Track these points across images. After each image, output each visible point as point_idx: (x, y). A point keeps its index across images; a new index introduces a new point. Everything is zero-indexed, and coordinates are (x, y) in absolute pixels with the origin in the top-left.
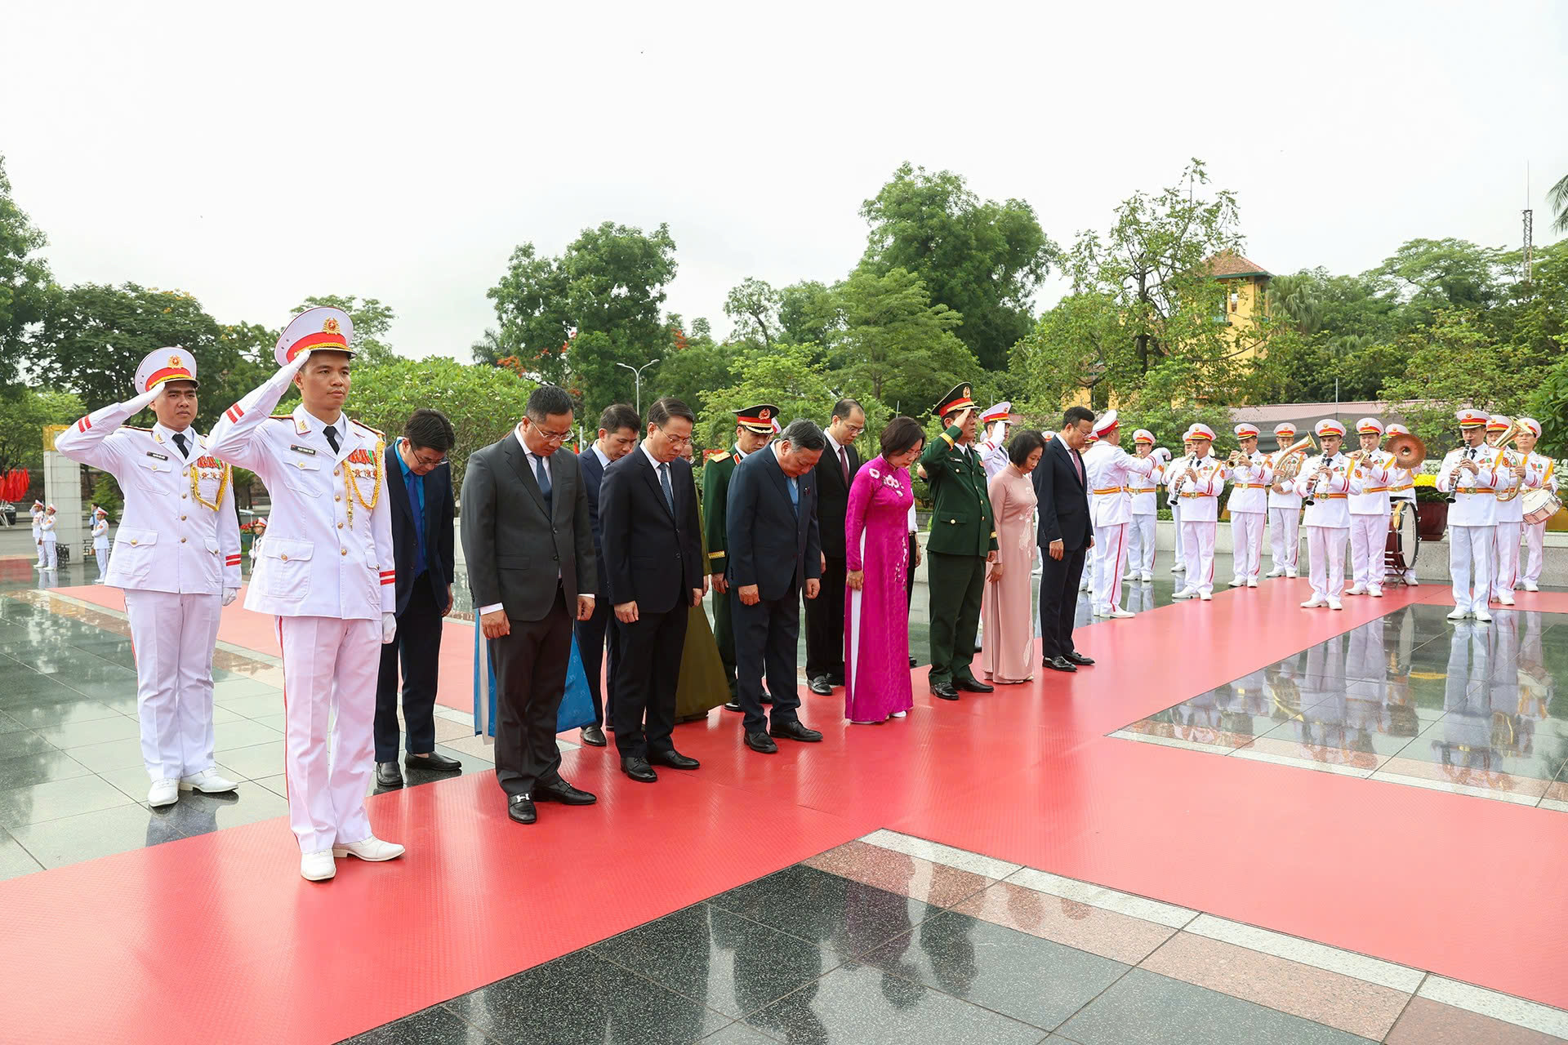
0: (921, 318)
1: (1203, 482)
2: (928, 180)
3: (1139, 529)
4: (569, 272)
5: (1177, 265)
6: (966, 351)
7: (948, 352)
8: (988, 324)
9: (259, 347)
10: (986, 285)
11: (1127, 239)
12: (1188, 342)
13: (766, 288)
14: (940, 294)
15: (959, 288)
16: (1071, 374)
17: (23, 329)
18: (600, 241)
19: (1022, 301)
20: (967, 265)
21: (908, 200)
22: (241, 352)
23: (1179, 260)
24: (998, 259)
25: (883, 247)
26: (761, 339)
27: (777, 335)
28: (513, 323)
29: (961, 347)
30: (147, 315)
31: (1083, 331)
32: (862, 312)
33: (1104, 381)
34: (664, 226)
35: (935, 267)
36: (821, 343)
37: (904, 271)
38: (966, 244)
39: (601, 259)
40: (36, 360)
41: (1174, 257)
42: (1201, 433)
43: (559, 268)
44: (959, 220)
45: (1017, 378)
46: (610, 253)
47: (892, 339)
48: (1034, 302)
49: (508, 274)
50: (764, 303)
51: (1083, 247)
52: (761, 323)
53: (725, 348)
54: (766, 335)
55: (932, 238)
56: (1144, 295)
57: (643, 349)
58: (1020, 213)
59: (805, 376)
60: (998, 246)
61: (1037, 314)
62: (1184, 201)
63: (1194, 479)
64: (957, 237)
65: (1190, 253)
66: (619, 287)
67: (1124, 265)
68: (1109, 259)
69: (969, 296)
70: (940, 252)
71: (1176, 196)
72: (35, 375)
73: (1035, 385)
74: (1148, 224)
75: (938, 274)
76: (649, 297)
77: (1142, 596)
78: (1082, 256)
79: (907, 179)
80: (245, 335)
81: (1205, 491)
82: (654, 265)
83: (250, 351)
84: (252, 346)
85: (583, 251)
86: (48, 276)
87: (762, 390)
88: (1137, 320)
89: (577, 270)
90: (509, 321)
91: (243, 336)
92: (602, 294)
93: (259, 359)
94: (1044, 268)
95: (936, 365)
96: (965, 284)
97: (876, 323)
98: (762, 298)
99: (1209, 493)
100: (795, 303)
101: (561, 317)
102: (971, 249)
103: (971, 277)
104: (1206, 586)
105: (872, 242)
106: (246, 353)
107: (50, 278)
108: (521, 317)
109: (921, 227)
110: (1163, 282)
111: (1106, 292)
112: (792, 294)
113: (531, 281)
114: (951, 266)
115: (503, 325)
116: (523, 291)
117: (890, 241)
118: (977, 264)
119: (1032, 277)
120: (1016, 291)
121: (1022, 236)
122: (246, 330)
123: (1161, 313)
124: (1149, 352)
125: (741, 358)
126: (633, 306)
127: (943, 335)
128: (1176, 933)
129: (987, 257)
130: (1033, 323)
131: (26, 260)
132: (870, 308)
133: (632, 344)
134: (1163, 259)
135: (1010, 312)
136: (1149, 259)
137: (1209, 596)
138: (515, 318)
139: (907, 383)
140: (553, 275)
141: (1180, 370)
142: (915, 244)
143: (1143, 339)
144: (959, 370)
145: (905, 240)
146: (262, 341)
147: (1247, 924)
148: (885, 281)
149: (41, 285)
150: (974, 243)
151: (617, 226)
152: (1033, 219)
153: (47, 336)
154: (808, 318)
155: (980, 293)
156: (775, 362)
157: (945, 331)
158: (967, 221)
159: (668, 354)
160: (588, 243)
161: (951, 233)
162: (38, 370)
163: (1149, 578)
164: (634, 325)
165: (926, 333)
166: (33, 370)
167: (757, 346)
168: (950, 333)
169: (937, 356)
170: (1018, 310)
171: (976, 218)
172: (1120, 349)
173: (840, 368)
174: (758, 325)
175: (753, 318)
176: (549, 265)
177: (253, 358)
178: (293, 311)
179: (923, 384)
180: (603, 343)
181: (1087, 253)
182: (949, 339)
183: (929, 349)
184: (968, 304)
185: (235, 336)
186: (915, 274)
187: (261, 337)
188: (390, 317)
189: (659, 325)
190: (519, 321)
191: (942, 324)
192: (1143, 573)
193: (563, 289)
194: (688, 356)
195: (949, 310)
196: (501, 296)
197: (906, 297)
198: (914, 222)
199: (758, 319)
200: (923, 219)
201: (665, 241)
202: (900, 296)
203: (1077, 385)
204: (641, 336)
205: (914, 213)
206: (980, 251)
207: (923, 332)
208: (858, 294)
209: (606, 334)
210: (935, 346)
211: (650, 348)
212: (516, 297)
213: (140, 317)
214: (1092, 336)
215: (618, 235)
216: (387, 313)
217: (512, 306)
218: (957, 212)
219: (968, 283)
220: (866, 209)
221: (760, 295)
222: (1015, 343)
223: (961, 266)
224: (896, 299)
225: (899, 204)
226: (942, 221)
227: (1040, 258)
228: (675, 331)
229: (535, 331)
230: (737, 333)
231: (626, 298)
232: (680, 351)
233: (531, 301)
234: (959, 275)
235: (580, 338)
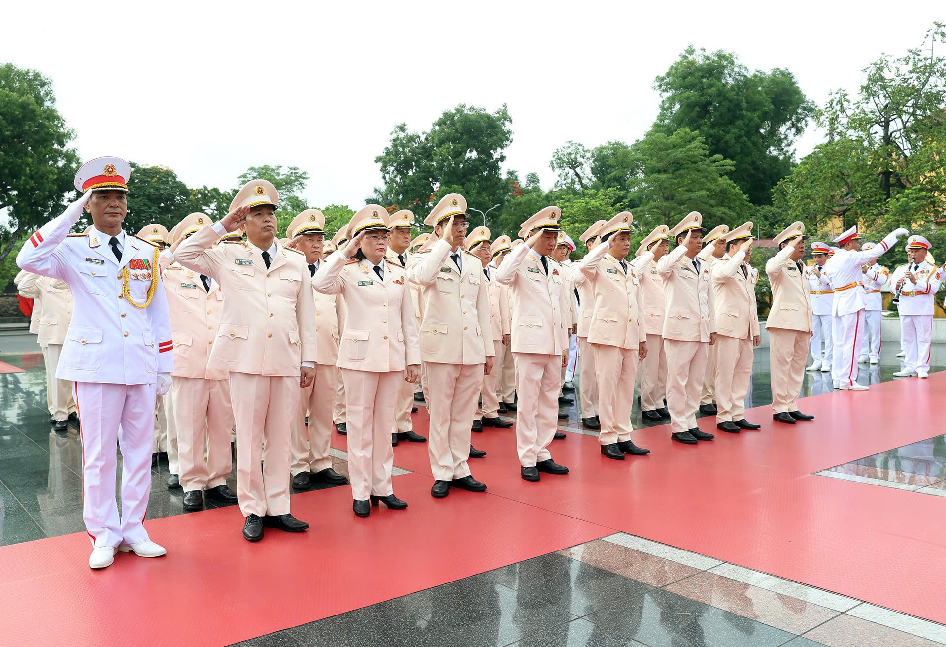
0: (701, 165)
1: (922, 284)
2: (707, 58)
4: (433, 142)
5: (918, 112)
6: (738, 191)
7: (723, 192)
8: (756, 168)
9: (216, 203)
10: (754, 138)
11: (874, 94)
12: (928, 175)
13: (581, 148)
14: (717, 146)
15: (733, 141)
16: (824, 206)
17: (63, 196)
18: (456, 118)
19: (785, 150)
20: (739, 123)
21: (690, 74)
22: (204, 207)
23: (920, 109)
24: (764, 117)
25: (671, 112)
26: (578, 187)
27: (590, 184)
28: (393, 180)
29: (734, 188)
30: (141, 184)
31: (834, 171)
32: (653, 163)
33: (853, 211)
34: (505, 106)
35: (713, 126)
36: (624, 189)
37: (688, 130)
38: (738, 106)
39: (457, 131)
41: (915, 106)
43: (426, 139)
44: (732, 88)
45: (780, 211)
46: (463, 126)
47: (679, 183)
48: (795, 150)
49: (390, 145)
50: (580, 159)
51: (835, 103)
52: (577, 175)
53: (550, 194)
54: (582, 184)
55: (710, 103)
56: (887, 139)
57: (489, 197)
58: (784, 79)
60: (765, 106)
61: (797, 159)
62: (926, 59)
63: (913, 280)
64: (730, 101)
65: (929, 100)
66: (471, 151)
67: (870, 115)
68: (858, 111)
69: (741, 148)
70: (717, 114)
71: (919, 55)
73: (794, 214)
74: (892, 80)
75: (716, 131)
76: (493, 158)
78: (834, 110)
79: (690, 58)
80: (206, 195)
82: (496, 134)
83: (209, 207)
84: (211, 203)
85: (444, 126)
86: (78, 159)
87: (577, 225)
88: (882, 159)
89: (439, 140)
91: (204, 195)
92: (458, 157)
93: (216, 212)
94: (803, 122)
95: (713, 202)
96: (738, 138)
97: (665, 171)
98: (578, 156)
99: (927, 291)
100: (603, 158)
101: (427, 175)
102: (742, 110)
103: (743, 132)
104: (923, 366)
105: (663, 109)
106: (207, 208)
108: (399, 176)
109: (702, 95)
110: (905, 127)
111: (854, 138)
112: (601, 152)
113: (406, 150)
114: (726, 125)
115: (386, 183)
116: (400, 157)
117: (677, 107)
118: (747, 122)
119: (793, 130)
120: (780, 141)
121: (785, 98)
122: (207, 192)
123: (903, 153)
124: (892, 185)
125: (561, 201)
126: (481, 165)
127: (720, 179)
128: (839, 615)
129: (756, 116)
130: (795, 166)
131: (64, 149)
132: (661, 159)
133: (481, 194)
134: (905, 109)
135: (776, 158)
136: (894, 108)
137: (926, 375)
138: (395, 177)
140: (422, 145)
141: (917, 199)
142: (697, 109)
143: (887, 174)
144: (732, 205)
145: (689, 106)
146: (218, 200)
147: (902, 613)
148: (673, 138)
149: (74, 165)
150: (744, 105)
151: (468, 107)
152: (794, 83)
154: (613, 170)
155: (749, 144)
156: (587, 203)
157: (721, 176)
158: (739, 88)
159: (508, 201)
160: (446, 120)
161: (726, 98)
164: (483, 179)
165: (706, 177)
167: (575, 193)
168: (726, 177)
169: (713, 195)
170: (781, 157)
171: (747, 85)
172: (866, 184)
173: (638, 207)
174: (575, 177)
175: (571, 172)
176: (419, 137)
177: (212, 211)
178: (239, 177)
181: (838, 108)
182: (724, 182)
183: (708, 190)
184: (739, 153)
185: (199, 196)
186: (697, 132)
187: (218, 197)
188: (306, 179)
189: (500, 179)
190: (398, 179)
191: (719, 170)
192: (871, 357)
193: (430, 155)
194: (522, 201)
195: (725, 158)
196: (385, 161)
197: (689, 150)
198: (696, 91)
199: (576, 172)
200: (703, 88)
201: (505, 116)
202: (684, 149)
203: (830, 213)
204: (487, 187)
205: (696, 84)
206: (750, 111)
207: (703, 177)
208: (653, 149)
209: (461, 187)
210: (713, 187)
211: (494, 195)
212: (395, 161)
213: (137, 185)
214: (843, 174)
215: (469, 113)
216: (304, 176)
217: (392, 169)
218: (730, 81)
219: (740, 136)
220: (658, 84)
221: (577, 153)
222: (778, 182)
223: (734, 124)
224: (681, 152)
225: (684, 78)
226: (718, 90)
227: (800, 114)
228: (514, 183)
229: (409, 186)
230: (559, 183)
231: (476, 160)
232: (517, 198)
233: (406, 164)
234: (733, 130)
235: (442, 190)
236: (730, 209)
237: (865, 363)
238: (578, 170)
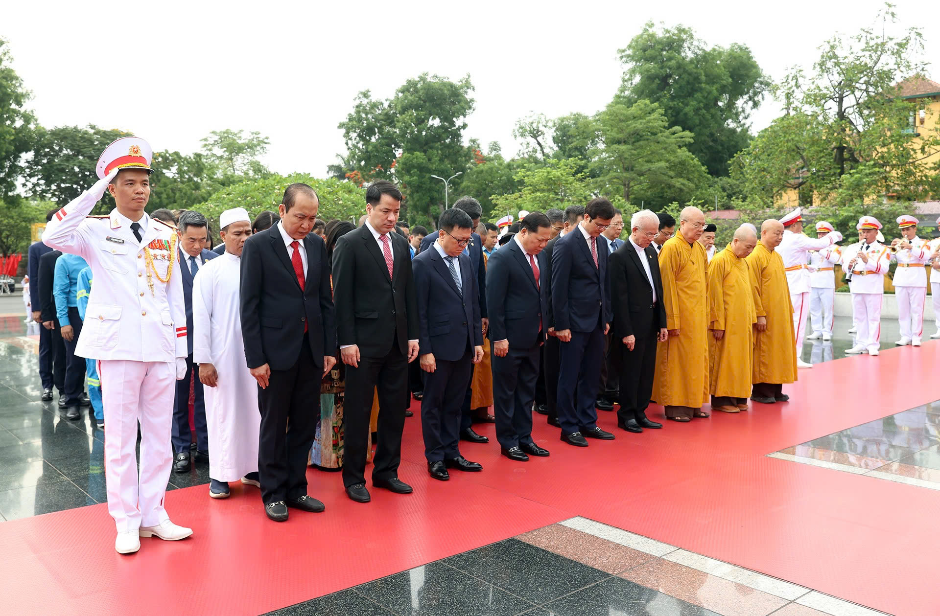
0: (660, 137)
2: (667, 31)
3: (820, 299)
4: (396, 109)
5: (871, 89)
6: (697, 163)
7: (682, 163)
8: (715, 141)
9: (177, 167)
10: (713, 111)
11: (828, 71)
12: (880, 150)
13: (543, 117)
14: (676, 119)
15: (692, 113)
16: (780, 179)
17: (20, 157)
18: (419, 86)
19: (742, 123)
20: (698, 95)
21: (651, 47)
22: (164, 171)
23: (871, 85)
24: (723, 90)
25: (631, 84)
26: (539, 156)
27: (551, 153)
28: (355, 147)
29: (693, 159)
30: (101, 146)
31: (790, 144)
32: (614, 134)
33: (808, 184)
34: (468, 75)
35: (673, 98)
36: (585, 158)
37: (647, 102)
38: (697, 79)
39: (420, 99)
40: (28, 178)
41: (867, 83)
42: (869, 224)
43: (389, 106)
44: (691, 61)
45: (738, 182)
46: (427, 94)
47: (639, 154)
48: (752, 123)
49: (353, 112)
50: (541, 128)
51: (790, 78)
52: (539, 144)
53: (512, 162)
54: (543, 152)
55: (670, 76)
56: (841, 115)
57: (451, 164)
58: (742, 54)
59: (571, 183)
60: (723, 80)
61: (754, 132)
62: (877, 37)
63: (865, 260)
64: (690, 74)
65: (881, 78)
66: (434, 118)
67: (825, 91)
68: (813, 87)
69: (700, 120)
70: (677, 86)
71: (871, 34)
72: (28, 188)
73: (751, 187)
74: (845, 58)
75: (675, 103)
76: (455, 126)
77: (823, 350)
78: (789, 86)
79: (651, 31)
80: (167, 159)
81: (874, 270)
82: (459, 103)
83: (170, 170)
84: (172, 166)
85: (408, 94)
86: (36, 120)
87: (538, 194)
88: (836, 134)
89: (402, 107)
90: (353, 145)
91: (165, 159)
92: (420, 124)
93: (177, 175)
94: (760, 95)
95: (672, 173)
96: (697, 110)
97: (625, 142)
98: (540, 126)
99: (877, 271)
100: (565, 128)
101: (390, 141)
102: (700, 83)
103: (702, 105)
105: (624, 81)
107: (38, 122)
108: (362, 143)
109: (662, 68)
110: (858, 104)
111: (809, 113)
112: (562, 121)
113: (369, 116)
114: (685, 97)
115: (349, 149)
116: (363, 123)
117: (637, 79)
118: (706, 94)
119: (751, 103)
120: (737, 114)
121: (743, 72)
122: (168, 155)
123: (856, 129)
124: (846, 160)
125: (523, 170)
126: (443, 133)
127: (679, 150)
128: (788, 604)
129: (714, 89)
130: (752, 139)
131: (22, 110)
132: (621, 131)
133: (443, 161)
134: (858, 85)
135: (733, 131)
136: (848, 85)
138: (357, 143)
139: (650, 188)
140: (385, 112)
141: (870, 174)
142: (657, 81)
143: (841, 149)
144: (691, 177)
145: (649, 78)
146: (179, 163)
147: (848, 601)
148: (633, 110)
149: (32, 126)
150: (703, 78)
151: (431, 74)
152: (752, 58)
153: (36, 162)
154: (575, 139)
155: (708, 117)
156: (548, 173)
157: (680, 147)
158: (698, 62)
159: (469, 168)
160: (410, 88)
161: (685, 71)
162: (30, 185)
163: (829, 338)
164: (445, 147)
165: (665, 149)
166: (26, 185)
167: (536, 161)
168: (684, 149)
169: (673, 166)
170: (739, 130)
171: (706, 58)
172: (821, 158)
173: (599, 176)
174: (537, 145)
175: (534, 140)
176: (382, 104)
177: (173, 175)
178: (201, 140)
179: (663, 188)
180: (422, 160)
181: (793, 83)
182: (683, 153)
183: (667, 161)
184: (698, 126)
185: (160, 159)
186: (656, 104)
187: (178, 161)
188: (268, 143)
189: (462, 147)
190: (360, 145)
191: (678, 142)
192: (824, 333)
193: (393, 122)
194: (484, 169)
195: (683, 131)
196: (348, 127)
197: (649, 122)
198: (656, 63)
199: (537, 141)
200: (663, 61)
201: (468, 85)
202: (644, 121)
203: (786, 186)
204: (449, 155)
205: (656, 56)
206: (709, 84)
207: (662, 148)
208: (612, 120)
209: (423, 154)
210: (672, 158)
211: (456, 163)
212: (359, 128)
213: (96, 147)
214: (798, 148)
215: (432, 81)
216: (266, 141)
217: (356, 134)
218: (690, 55)
219: (699, 109)
220: (620, 55)
221: (539, 122)
222: (735, 155)
223: (693, 97)
224: (641, 123)
225: (645, 51)
226: (678, 62)
227: (757, 88)
228: (475, 151)
229: (372, 152)
230: (521, 152)
231: (438, 127)
232: (478, 166)
233: (370, 130)
234: (691, 103)
235: (404, 157)
236: (688, 180)
237: (818, 339)
238: (540, 139)
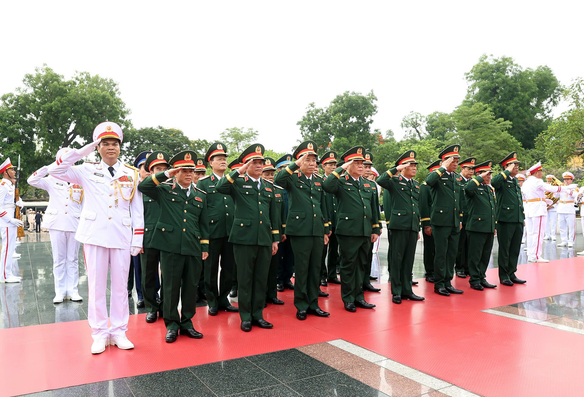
0: (490, 125)
2: (496, 61)
4: (330, 113)
6: (515, 140)
7: (505, 141)
8: (528, 127)
10: (526, 108)
13: (419, 115)
14: (501, 114)
15: (512, 110)
16: (568, 149)
18: (344, 99)
19: (546, 115)
20: (516, 99)
21: (486, 70)
22: (198, 151)
24: (533, 95)
25: (474, 93)
26: (417, 138)
27: (425, 137)
29: (512, 138)
30: (165, 138)
31: (574, 127)
32: (462, 124)
34: (372, 91)
35: (500, 101)
37: (482, 104)
38: (515, 89)
39: (344, 106)
40: (127, 156)
43: (327, 111)
44: (512, 78)
45: (542, 152)
46: (348, 103)
47: (476, 136)
48: (553, 115)
49: (305, 115)
50: (419, 122)
51: (575, 86)
52: (417, 131)
53: (400, 143)
54: (420, 136)
55: (498, 88)
58: (545, 72)
59: (434, 154)
60: (532, 89)
61: (554, 120)
64: (510, 86)
66: (353, 118)
69: (518, 114)
70: (502, 94)
72: (127, 162)
75: (501, 104)
76: (366, 122)
78: (574, 90)
79: (485, 61)
80: (200, 144)
82: (368, 108)
83: (202, 150)
84: (203, 148)
85: (337, 104)
89: (334, 112)
90: (306, 134)
91: (199, 144)
92: (345, 121)
94: (558, 98)
95: (498, 147)
96: (515, 108)
97: (468, 129)
98: (418, 120)
100: (433, 122)
101: (327, 132)
102: (518, 91)
103: (519, 105)
105: (469, 92)
106: (201, 151)
107: (133, 126)
108: (310, 132)
109: (492, 83)
112: (431, 117)
113: (314, 117)
114: (508, 100)
115: (303, 136)
116: (311, 121)
117: (477, 90)
118: (521, 98)
119: (552, 103)
120: (543, 110)
121: (546, 83)
122: (200, 142)
126: (358, 126)
127: (502, 133)
129: (527, 95)
131: (125, 120)
132: (465, 122)
133: (359, 142)
135: (541, 121)
138: (308, 133)
139: (485, 156)
140: (324, 114)
142: (489, 91)
145: (484, 89)
148: (472, 109)
149: (129, 129)
150: (519, 88)
151: (351, 92)
152: (552, 75)
153: (131, 148)
155: (524, 112)
156: (419, 148)
157: (503, 131)
158: (516, 79)
159: (374, 147)
160: (338, 100)
161: (508, 84)
162: (128, 160)
164: (360, 134)
165: (494, 132)
166: (126, 160)
167: (416, 142)
168: (505, 132)
169: (498, 143)
170: (544, 120)
171: (521, 76)
174: (416, 132)
175: (414, 129)
176: (322, 110)
178: (220, 134)
179: (493, 156)
180: (345, 142)
181: (577, 89)
182: (505, 135)
183: (495, 140)
184: (516, 117)
185: (196, 145)
186: (488, 105)
187: (206, 145)
188: (258, 135)
189: (370, 134)
190: (310, 134)
191: (501, 128)
193: (328, 120)
194: (384, 147)
195: (504, 121)
196: (302, 124)
197: (482, 116)
198: (489, 80)
199: (416, 129)
200: (494, 79)
201: (373, 98)
202: (479, 115)
203: (573, 154)
204: (362, 139)
205: (489, 76)
206: (523, 92)
207: (492, 132)
208: (460, 115)
209: (347, 138)
210: (498, 138)
211: (366, 144)
212: (309, 124)
213: (162, 139)
214: (580, 130)
215: (351, 95)
216: (256, 133)
217: (307, 128)
218: (510, 74)
219: (517, 107)
220: (466, 76)
221: (417, 118)
222: (539, 135)
223: (513, 100)
224: (477, 117)
225: (481, 73)
226: (503, 79)
227: (556, 93)
228: (378, 136)
229: (316, 138)
230: (406, 136)
231: (355, 122)
232: (380, 145)
233: (315, 126)
234: (512, 104)
235: (335, 140)
237: (565, 246)
238: (418, 128)
